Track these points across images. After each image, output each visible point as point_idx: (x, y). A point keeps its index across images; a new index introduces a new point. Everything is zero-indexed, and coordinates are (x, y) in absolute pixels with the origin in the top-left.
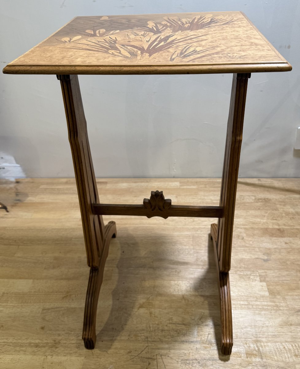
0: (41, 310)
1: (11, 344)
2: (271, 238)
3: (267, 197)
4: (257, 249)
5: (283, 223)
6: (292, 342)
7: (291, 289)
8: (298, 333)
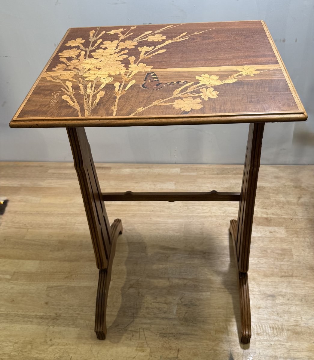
0: (46, 288)
1: (21, 316)
2: (257, 226)
3: (262, 185)
5: (272, 212)
6: (257, 322)
7: (266, 276)
8: (263, 315)
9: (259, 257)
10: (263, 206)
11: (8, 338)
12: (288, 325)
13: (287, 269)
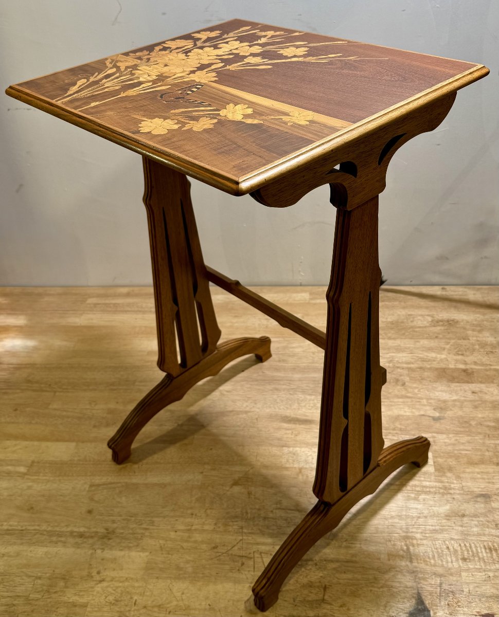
0: (88, 486)
1: (45, 533)
2: (450, 384)
3: (452, 318)
4: (425, 402)
5: (472, 360)
6: (460, 539)
7: (471, 463)
8: (471, 527)
9: (457, 433)
10: (459, 351)
11: (24, 570)
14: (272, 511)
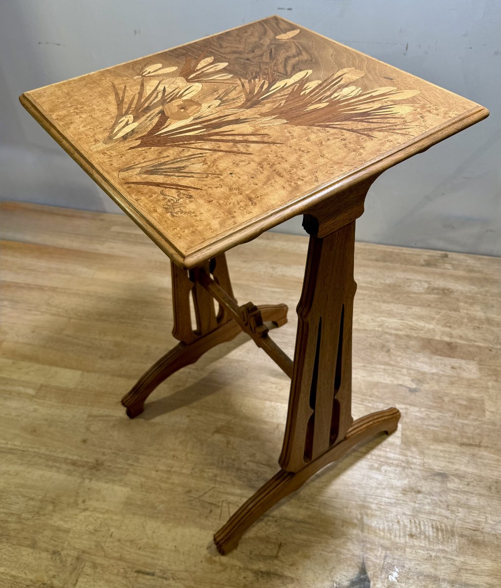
0: (87, 416)
1: (43, 456)
2: (432, 356)
3: (448, 287)
4: (405, 371)
5: (461, 334)
6: (411, 515)
7: (437, 440)
8: (424, 504)
9: (429, 408)
10: (447, 323)
11: (20, 489)
12: (462, 527)
13: (472, 433)
14: (245, 463)
